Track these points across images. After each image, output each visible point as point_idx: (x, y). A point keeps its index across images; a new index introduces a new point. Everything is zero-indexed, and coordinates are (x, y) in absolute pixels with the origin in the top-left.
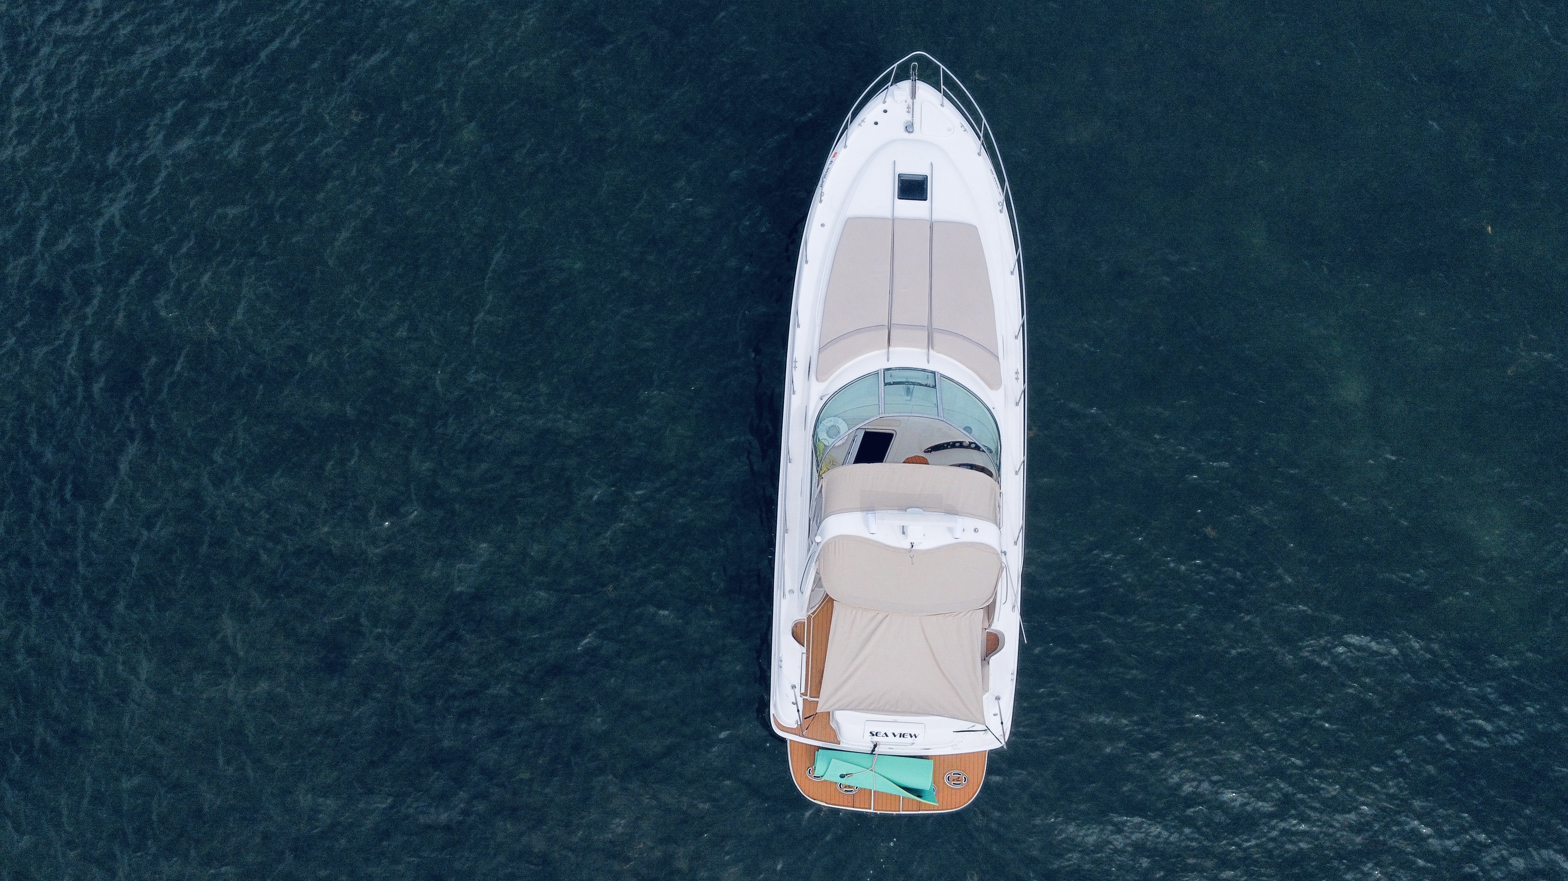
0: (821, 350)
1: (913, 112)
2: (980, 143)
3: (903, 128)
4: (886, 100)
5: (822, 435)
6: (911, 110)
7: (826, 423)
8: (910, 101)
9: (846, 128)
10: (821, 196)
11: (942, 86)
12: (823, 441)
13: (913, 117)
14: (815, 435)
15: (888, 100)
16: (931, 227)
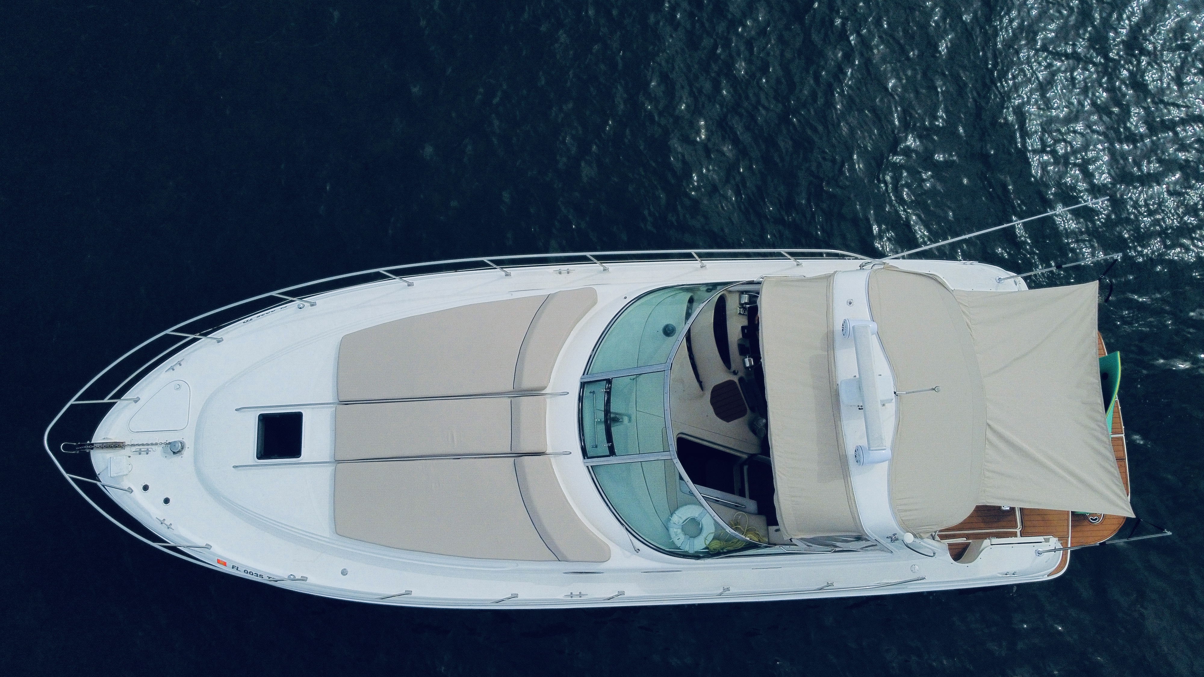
0: (559, 558)
1: (148, 445)
2: (204, 339)
3: (177, 458)
4: (126, 488)
5: (699, 544)
6: (143, 449)
7: (680, 540)
8: (127, 451)
9: (174, 549)
10: (295, 580)
11: (106, 400)
12: (708, 543)
13: (156, 444)
14: (696, 556)
15: (126, 484)
16: (346, 403)
